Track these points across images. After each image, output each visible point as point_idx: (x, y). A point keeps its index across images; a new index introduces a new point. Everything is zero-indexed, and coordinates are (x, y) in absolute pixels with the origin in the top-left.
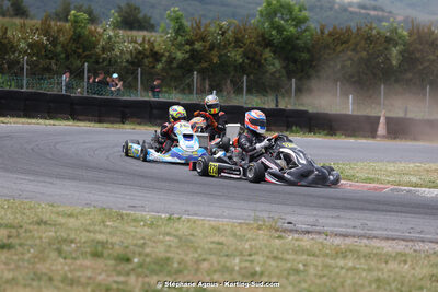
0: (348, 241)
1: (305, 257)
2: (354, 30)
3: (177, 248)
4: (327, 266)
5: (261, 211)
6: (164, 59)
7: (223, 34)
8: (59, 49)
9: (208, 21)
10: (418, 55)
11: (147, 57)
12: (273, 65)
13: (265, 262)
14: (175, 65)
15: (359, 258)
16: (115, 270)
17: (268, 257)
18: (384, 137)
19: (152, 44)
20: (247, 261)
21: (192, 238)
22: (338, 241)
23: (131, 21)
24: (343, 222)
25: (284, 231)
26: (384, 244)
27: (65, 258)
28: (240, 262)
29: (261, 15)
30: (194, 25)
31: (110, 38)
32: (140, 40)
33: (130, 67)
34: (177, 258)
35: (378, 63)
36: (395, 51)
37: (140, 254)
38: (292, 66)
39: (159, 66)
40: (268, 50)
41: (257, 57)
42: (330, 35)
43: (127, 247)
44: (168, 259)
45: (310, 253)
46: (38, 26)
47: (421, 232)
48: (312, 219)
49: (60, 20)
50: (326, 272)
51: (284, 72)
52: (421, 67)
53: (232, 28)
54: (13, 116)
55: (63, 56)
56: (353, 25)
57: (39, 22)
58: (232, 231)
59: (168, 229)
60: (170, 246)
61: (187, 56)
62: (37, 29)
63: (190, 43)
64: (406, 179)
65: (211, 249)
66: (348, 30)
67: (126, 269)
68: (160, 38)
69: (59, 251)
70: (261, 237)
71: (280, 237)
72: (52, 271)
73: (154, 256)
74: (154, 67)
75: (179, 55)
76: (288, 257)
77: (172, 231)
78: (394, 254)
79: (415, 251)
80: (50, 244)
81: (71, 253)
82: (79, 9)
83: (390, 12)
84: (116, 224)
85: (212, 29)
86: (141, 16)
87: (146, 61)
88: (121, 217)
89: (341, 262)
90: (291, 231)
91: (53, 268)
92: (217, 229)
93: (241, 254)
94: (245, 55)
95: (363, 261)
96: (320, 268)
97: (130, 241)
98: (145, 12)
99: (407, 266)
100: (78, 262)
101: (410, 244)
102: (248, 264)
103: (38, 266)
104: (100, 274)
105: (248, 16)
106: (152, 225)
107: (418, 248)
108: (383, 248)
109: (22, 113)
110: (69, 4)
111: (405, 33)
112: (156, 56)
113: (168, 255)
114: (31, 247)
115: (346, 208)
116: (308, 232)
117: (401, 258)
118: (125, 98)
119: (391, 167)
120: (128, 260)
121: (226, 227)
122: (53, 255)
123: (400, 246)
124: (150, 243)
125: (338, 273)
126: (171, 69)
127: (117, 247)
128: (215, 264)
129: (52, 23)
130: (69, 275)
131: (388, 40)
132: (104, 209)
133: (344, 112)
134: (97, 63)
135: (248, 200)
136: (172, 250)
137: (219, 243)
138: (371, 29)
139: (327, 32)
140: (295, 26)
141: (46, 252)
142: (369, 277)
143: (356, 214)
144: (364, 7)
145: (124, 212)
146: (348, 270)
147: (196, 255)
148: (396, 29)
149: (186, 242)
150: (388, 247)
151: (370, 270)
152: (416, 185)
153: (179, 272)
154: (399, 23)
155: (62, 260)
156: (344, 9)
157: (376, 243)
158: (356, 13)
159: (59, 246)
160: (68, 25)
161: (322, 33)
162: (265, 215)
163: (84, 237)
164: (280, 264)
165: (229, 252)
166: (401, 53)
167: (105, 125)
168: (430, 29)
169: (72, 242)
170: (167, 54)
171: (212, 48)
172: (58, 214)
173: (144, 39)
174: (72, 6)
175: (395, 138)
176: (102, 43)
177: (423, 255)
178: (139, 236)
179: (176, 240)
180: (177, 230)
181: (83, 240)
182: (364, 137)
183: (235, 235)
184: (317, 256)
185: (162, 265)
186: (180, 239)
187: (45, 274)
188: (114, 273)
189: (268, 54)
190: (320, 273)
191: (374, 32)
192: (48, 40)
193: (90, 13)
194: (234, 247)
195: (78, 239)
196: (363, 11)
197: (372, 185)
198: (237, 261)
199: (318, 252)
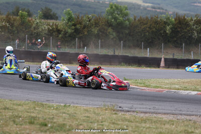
0: (147, 115)
1: (127, 123)
2: (150, 19)
3: (68, 119)
4: (137, 127)
5: (107, 102)
6: (62, 32)
7: (89, 21)
8: (14, 29)
9: (82, 15)
10: (179, 30)
11: (55, 32)
12: (113, 34)
13: (109, 125)
14: (67, 35)
15: (152, 123)
16: (40, 130)
17: (110, 123)
18: (163, 67)
19: (57, 26)
20: (100, 125)
21: (75, 115)
22: (142, 115)
23: (47, 15)
24: (145, 107)
25: (118, 111)
26: (163, 116)
27: (17, 125)
28: (98, 125)
29: (107, 12)
30: (76, 17)
31: (37, 23)
32: (51, 24)
33: (47, 36)
34: (68, 124)
35: (161, 33)
36: (168, 28)
37: (51, 122)
38: (121, 35)
39: (60, 36)
40: (110, 28)
41: (105, 31)
42: (139, 21)
43: (45, 119)
44: (64, 124)
45: (129, 121)
46: (5, 18)
47: (180, 111)
48: (130, 105)
49: (15, 15)
50: (136, 130)
51: (117, 38)
52: (180, 35)
53: (94, 18)
55: (16, 32)
56: (149, 16)
57: (5, 16)
58: (94, 111)
59: (64, 111)
60: (65, 118)
61: (73, 31)
62: (4, 20)
63: (74, 25)
64: (173, 86)
65: (84, 120)
66: (147, 18)
67: (45, 129)
68: (61, 23)
69: (14, 121)
70: (107, 114)
71: (115, 114)
72: (10, 130)
73: (58, 123)
74: (58, 36)
75: (70, 31)
76: (119, 123)
77: (66, 112)
78: (168, 121)
79: (178, 119)
80: (10, 118)
81: (20, 122)
82: (23, 10)
83: (166, 10)
84: (40, 109)
85: (85, 19)
86: (52, 13)
87: (54, 34)
88: (43, 105)
89: (143, 125)
90: (121, 111)
91: (11, 129)
92: (86, 110)
93: (98, 121)
94: (100, 30)
95: (153, 124)
96: (134, 128)
97: (47, 116)
98: (54, 11)
99: (174, 126)
100: (23, 127)
101: (175, 116)
102: (101, 126)
103: (5, 128)
104: (33, 132)
105: (102, 12)
106: (57, 109)
107: (179, 118)
108: (163, 118)
110: (19, 8)
111: (173, 19)
112: (59, 31)
113: (64, 122)
114: (1, 119)
115: (146, 100)
116: (128, 111)
117: (171, 122)
118: (44, 51)
119: (167, 81)
120: (46, 125)
121: (91, 110)
122: (11, 123)
123: (171, 117)
124: (56, 118)
125: (142, 130)
126: (66, 37)
127: (41, 119)
128: (86, 126)
129: (11, 17)
130: (19, 132)
131: (165, 23)
132: (35, 102)
133: (145, 56)
134: (32, 35)
135: (101, 97)
136: (66, 120)
137: (88, 117)
138: (158, 18)
139: (137, 19)
140: (123, 17)
141: (8, 122)
142: (156, 131)
143: (150, 103)
144: (154, 8)
145: (44, 103)
146: (147, 128)
147: (77, 123)
148: (169, 18)
149: (72, 117)
150: (165, 118)
151: (157, 128)
152: (178, 89)
153: (69, 130)
154: (170, 15)
155: (15, 126)
156: (145, 9)
157: (160, 116)
158: (150, 11)
159: (14, 119)
160: (18, 18)
161: (135, 20)
162: (109, 104)
163: (25, 115)
164: (116, 126)
165: (92, 121)
166: (171, 28)
167: (36, 63)
168: (184, 17)
169: (20, 117)
170: (64, 30)
171: (84, 27)
172: (14, 104)
173: (53, 24)
174: (20, 9)
175: (168, 68)
176: (34, 25)
177: (181, 121)
178: (51, 114)
179: (68, 116)
180: (68, 111)
181: (25, 116)
182: (154, 67)
183: (95, 113)
184: (133, 122)
185: (61, 128)
186: (70, 115)
187: (8, 132)
188: (39, 131)
189: (110, 30)
190: (134, 130)
191: (159, 19)
192: (9, 24)
193: (28, 12)
194: (94, 119)
195: (23, 116)
196: (154, 10)
197: (158, 89)
198: (96, 125)
199: (133, 121)
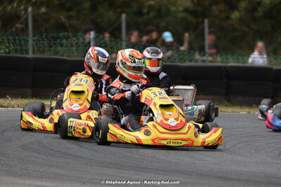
54: (15, 96)
109: (29, 91)
